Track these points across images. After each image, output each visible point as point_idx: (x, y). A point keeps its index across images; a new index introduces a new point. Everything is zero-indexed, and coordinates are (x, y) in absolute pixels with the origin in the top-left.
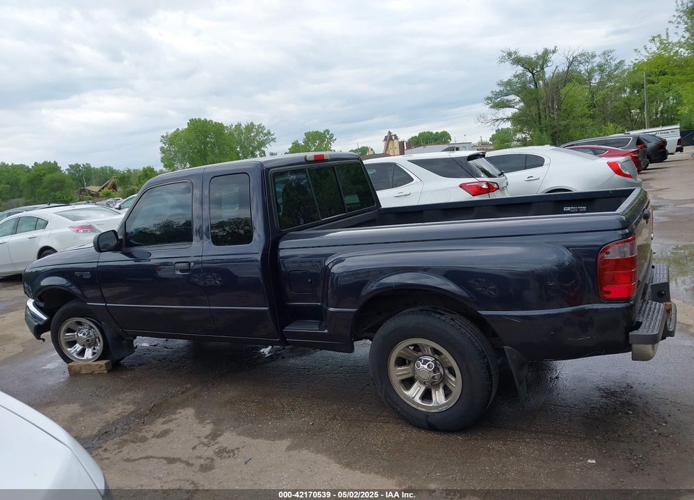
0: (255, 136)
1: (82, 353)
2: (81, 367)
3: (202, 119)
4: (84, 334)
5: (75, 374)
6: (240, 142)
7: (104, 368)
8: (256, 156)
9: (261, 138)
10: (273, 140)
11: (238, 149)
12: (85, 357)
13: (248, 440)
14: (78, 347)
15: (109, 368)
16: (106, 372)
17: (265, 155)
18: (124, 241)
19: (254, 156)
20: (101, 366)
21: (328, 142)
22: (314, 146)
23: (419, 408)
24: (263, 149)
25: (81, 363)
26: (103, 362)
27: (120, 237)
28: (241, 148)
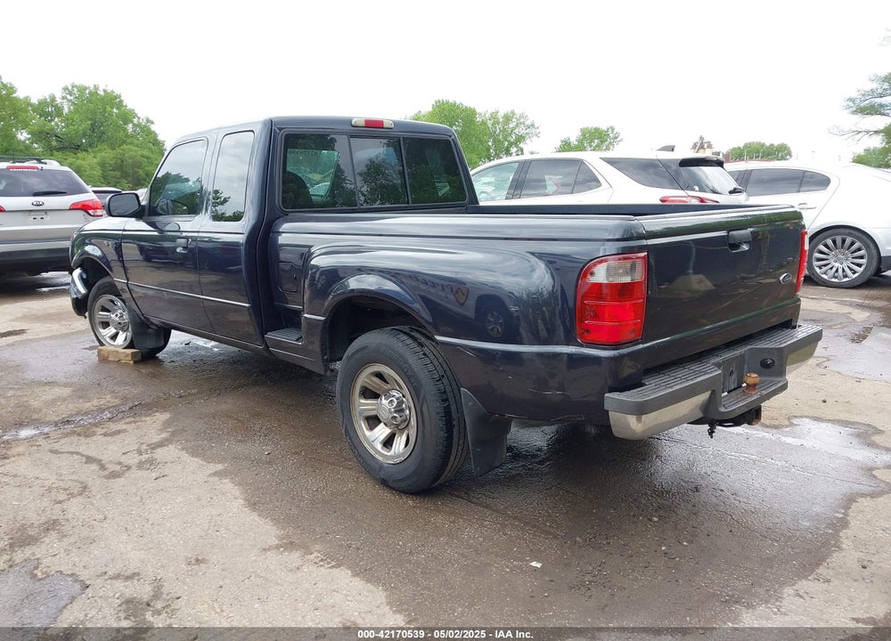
0: (514, 128)
1: (114, 337)
2: (109, 352)
3: (451, 101)
4: (117, 315)
5: (103, 359)
6: (493, 135)
7: (129, 358)
8: (511, 154)
9: (521, 131)
10: (537, 135)
11: (490, 144)
12: (115, 343)
13: (185, 456)
14: (111, 330)
15: (136, 359)
16: (132, 362)
17: (522, 154)
18: (147, 210)
19: (508, 153)
20: (127, 355)
21: (610, 143)
22: (591, 146)
23: (377, 456)
24: (521, 145)
25: (112, 348)
26: (129, 351)
27: (143, 203)
28: (494, 142)
